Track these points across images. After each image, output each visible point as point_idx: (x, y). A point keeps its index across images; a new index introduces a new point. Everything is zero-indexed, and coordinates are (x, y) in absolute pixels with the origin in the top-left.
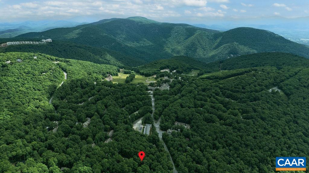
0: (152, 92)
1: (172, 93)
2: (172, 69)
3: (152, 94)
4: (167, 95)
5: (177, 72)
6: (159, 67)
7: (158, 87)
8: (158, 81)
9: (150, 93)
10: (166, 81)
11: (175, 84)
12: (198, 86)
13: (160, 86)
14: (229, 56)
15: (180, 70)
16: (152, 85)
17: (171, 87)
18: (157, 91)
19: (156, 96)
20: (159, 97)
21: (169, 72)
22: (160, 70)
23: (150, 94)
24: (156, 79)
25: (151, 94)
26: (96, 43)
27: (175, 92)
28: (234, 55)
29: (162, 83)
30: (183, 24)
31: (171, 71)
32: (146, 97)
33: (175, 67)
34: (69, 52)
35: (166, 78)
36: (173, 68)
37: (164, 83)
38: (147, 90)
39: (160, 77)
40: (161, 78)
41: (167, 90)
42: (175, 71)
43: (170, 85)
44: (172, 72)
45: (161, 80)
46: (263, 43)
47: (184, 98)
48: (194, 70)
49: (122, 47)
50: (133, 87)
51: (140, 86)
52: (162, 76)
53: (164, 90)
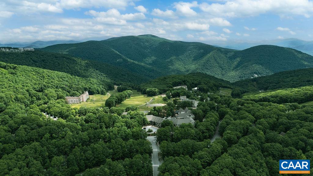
0: (155, 129)
1: (203, 132)
2: (190, 85)
3: (154, 134)
4: (190, 142)
5: (200, 89)
6: (170, 82)
7: (169, 118)
8: (169, 104)
9: (150, 131)
10: (185, 105)
11: (205, 112)
12: (257, 118)
13: (173, 116)
14: (252, 76)
15: (205, 87)
16: (156, 112)
17: (198, 117)
18: (167, 128)
19: (164, 143)
20: (172, 145)
21: (187, 89)
22: (172, 86)
23: (149, 135)
24: (165, 100)
25: (152, 135)
26: (98, 58)
27: (208, 129)
28: (258, 75)
29: (178, 108)
30: (197, 42)
31: (190, 88)
32: (138, 144)
33: (196, 82)
34: (50, 63)
35: (183, 99)
36: (193, 83)
37: (181, 109)
38: (144, 123)
39: (173, 97)
40: (174, 99)
41: (189, 125)
42: (196, 88)
43: (194, 113)
44: (191, 90)
45: (175, 102)
46: (291, 62)
47: (235, 149)
48: (223, 88)
49: (128, 64)
50: (110, 118)
51: (129, 113)
52: (177, 95)
53: (182, 126)
